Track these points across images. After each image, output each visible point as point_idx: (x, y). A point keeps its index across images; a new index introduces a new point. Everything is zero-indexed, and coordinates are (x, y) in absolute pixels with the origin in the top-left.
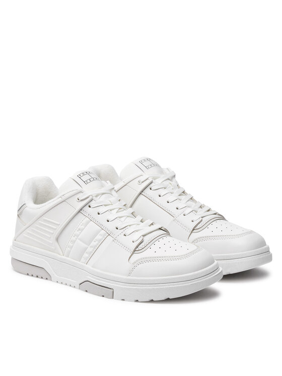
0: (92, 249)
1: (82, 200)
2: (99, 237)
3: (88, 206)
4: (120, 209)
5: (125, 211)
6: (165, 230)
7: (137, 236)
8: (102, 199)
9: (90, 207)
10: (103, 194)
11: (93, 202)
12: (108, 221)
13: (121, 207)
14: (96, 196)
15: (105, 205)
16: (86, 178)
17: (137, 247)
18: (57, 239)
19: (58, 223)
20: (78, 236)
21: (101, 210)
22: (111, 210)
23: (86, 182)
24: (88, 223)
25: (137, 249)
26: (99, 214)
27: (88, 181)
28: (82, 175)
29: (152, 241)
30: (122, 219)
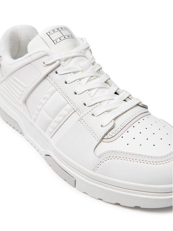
0: (56, 124)
1: (48, 65)
2: (64, 112)
3: (54, 71)
4: (92, 77)
5: (98, 79)
6: (145, 107)
7: (107, 119)
8: (72, 65)
9: (57, 73)
10: (73, 57)
11: (61, 67)
12: (76, 93)
13: (93, 75)
14: (66, 60)
15: (74, 73)
16: (55, 36)
17: (106, 134)
18: (25, 102)
19: (25, 86)
20: (43, 105)
21: (70, 78)
22: (80, 80)
23: (55, 42)
24: (53, 92)
25: (106, 137)
26: (66, 83)
27: (58, 40)
28: (51, 32)
29: (125, 127)
30: (92, 92)
